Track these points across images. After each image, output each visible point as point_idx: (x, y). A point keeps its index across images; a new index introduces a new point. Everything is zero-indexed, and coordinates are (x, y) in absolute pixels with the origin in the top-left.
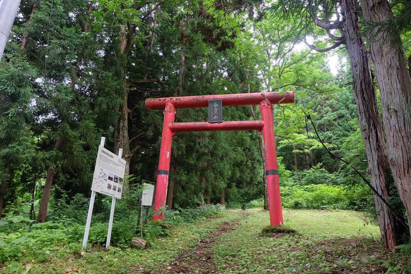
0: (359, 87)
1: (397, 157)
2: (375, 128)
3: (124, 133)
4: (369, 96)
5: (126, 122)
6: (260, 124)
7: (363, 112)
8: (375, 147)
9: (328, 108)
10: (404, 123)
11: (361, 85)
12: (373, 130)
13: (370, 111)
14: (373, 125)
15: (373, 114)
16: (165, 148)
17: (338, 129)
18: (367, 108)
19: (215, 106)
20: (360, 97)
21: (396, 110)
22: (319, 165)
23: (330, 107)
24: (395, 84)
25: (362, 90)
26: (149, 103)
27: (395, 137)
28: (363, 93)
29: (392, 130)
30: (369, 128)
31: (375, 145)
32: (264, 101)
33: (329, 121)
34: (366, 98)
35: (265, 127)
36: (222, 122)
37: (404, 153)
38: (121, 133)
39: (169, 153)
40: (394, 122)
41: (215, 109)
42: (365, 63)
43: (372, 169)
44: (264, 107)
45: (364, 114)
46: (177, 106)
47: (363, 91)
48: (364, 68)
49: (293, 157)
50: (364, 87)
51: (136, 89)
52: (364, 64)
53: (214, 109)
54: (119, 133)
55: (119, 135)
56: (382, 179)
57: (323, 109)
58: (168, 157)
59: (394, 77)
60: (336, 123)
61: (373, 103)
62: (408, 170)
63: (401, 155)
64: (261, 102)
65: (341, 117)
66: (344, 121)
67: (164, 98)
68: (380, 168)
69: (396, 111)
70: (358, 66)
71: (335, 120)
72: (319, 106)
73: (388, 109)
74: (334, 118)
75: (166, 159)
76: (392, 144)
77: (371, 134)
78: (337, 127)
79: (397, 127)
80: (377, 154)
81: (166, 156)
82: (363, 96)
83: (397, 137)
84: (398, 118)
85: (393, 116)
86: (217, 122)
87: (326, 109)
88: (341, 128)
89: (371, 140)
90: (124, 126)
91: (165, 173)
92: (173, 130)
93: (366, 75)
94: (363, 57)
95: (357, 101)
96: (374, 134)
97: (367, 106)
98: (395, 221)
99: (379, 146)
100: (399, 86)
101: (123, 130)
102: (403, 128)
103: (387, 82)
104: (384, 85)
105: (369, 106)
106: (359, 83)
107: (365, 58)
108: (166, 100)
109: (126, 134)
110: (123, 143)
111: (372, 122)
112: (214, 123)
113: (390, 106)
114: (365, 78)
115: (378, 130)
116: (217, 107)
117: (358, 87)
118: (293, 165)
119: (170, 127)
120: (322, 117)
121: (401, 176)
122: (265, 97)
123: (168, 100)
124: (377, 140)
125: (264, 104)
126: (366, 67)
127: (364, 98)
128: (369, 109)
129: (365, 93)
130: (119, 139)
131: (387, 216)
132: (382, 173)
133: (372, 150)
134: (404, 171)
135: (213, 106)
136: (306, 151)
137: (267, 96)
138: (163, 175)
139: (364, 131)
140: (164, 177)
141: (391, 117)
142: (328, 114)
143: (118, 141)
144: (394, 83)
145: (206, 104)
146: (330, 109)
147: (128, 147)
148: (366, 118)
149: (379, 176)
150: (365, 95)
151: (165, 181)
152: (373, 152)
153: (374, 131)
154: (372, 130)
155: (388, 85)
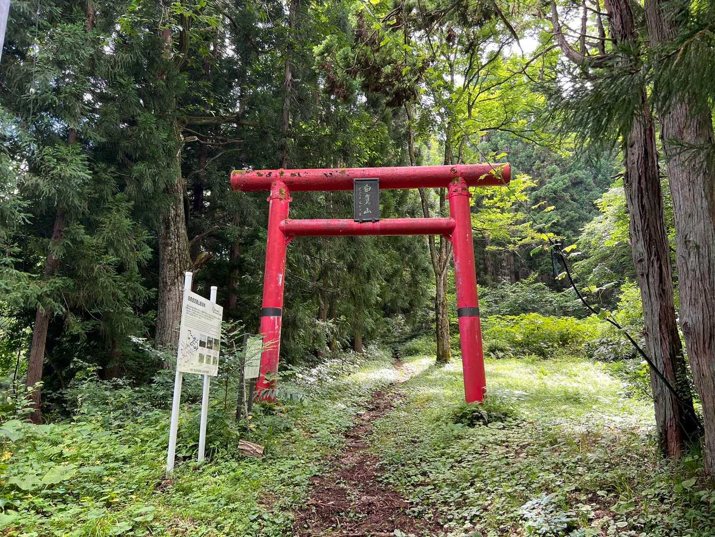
0: (635, 185)
1: (694, 322)
2: (659, 259)
3: (178, 228)
4: (652, 203)
5: (182, 206)
6: (447, 224)
7: (640, 229)
8: (657, 292)
9: (554, 166)
10: (709, 267)
11: (639, 183)
12: (655, 263)
13: (652, 229)
14: (655, 255)
15: (656, 234)
16: (274, 268)
17: (570, 208)
18: (648, 225)
19: (366, 190)
20: (636, 201)
21: (698, 244)
22: (534, 275)
23: (558, 165)
24: (699, 200)
25: (640, 190)
26: (238, 179)
27: (693, 288)
28: (642, 197)
29: (690, 276)
30: (649, 259)
31: (657, 288)
32: (456, 182)
33: (555, 192)
34: (647, 206)
35: (456, 230)
36: (378, 221)
37: (705, 316)
38: (172, 229)
39: (281, 276)
40: (693, 264)
41: (365, 195)
42: (648, 141)
43: (650, 328)
44: (454, 194)
45: (641, 233)
46: (293, 186)
47: (642, 193)
48: (646, 150)
49: (484, 260)
50: (643, 186)
51: (197, 139)
52: (646, 143)
53: (363, 196)
54: (168, 227)
55: (168, 233)
56: (664, 347)
57: (544, 167)
58: (280, 283)
59: (698, 187)
60: (567, 196)
61: (658, 215)
62: (710, 343)
63: (701, 319)
64: (451, 184)
65: (577, 183)
66: (581, 191)
67: (268, 171)
68: (663, 327)
69: (698, 247)
70: (636, 146)
71: (565, 190)
72: (538, 162)
73: (686, 242)
74: (564, 186)
75: (277, 287)
76: (688, 298)
77: (651, 269)
78: (569, 203)
79: (698, 272)
80: (659, 304)
81: (277, 282)
82: (642, 203)
83: (697, 290)
84: (701, 259)
85: (692, 254)
86: (371, 221)
87: (550, 168)
88: (575, 204)
89: (651, 280)
90: (177, 215)
91: (277, 313)
92: (289, 233)
93: (648, 164)
94: (645, 131)
95: (630, 208)
96: (656, 269)
97: (647, 220)
98: (681, 413)
99: (663, 290)
100: (705, 204)
101: (176, 223)
102: (707, 276)
103: (687, 194)
104: (681, 199)
105: (651, 220)
106: (637, 177)
107: (648, 132)
108: (273, 175)
109: (183, 231)
110: (178, 248)
111: (654, 250)
112: (364, 221)
113: (688, 237)
114: (646, 168)
115: (662, 263)
116: (368, 193)
117: (633, 184)
118: (486, 274)
119: (283, 227)
120: (542, 183)
121: (699, 352)
122: (457, 174)
123: (276, 176)
124: (661, 280)
125: (456, 188)
126: (649, 149)
127: (643, 207)
128: (650, 225)
129: (645, 197)
130: (169, 241)
131: (669, 406)
132: (666, 335)
133: (652, 296)
134: (704, 343)
135: (363, 190)
136: (511, 247)
137: (462, 173)
138: (272, 317)
139: (639, 261)
140: (274, 320)
141: (689, 255)
142: (554, 178)
143: (167, 245)
144: (697, 199)
145: (348, 184)
146: (558, 170)
147: (189, 256)
148: (645, 241)
149: (661, 340)
150: (645, 201)
151: (277, 327)
152: (653, 299)
153: (656, 265)
154: (653, 263)
155: (687, 200)
